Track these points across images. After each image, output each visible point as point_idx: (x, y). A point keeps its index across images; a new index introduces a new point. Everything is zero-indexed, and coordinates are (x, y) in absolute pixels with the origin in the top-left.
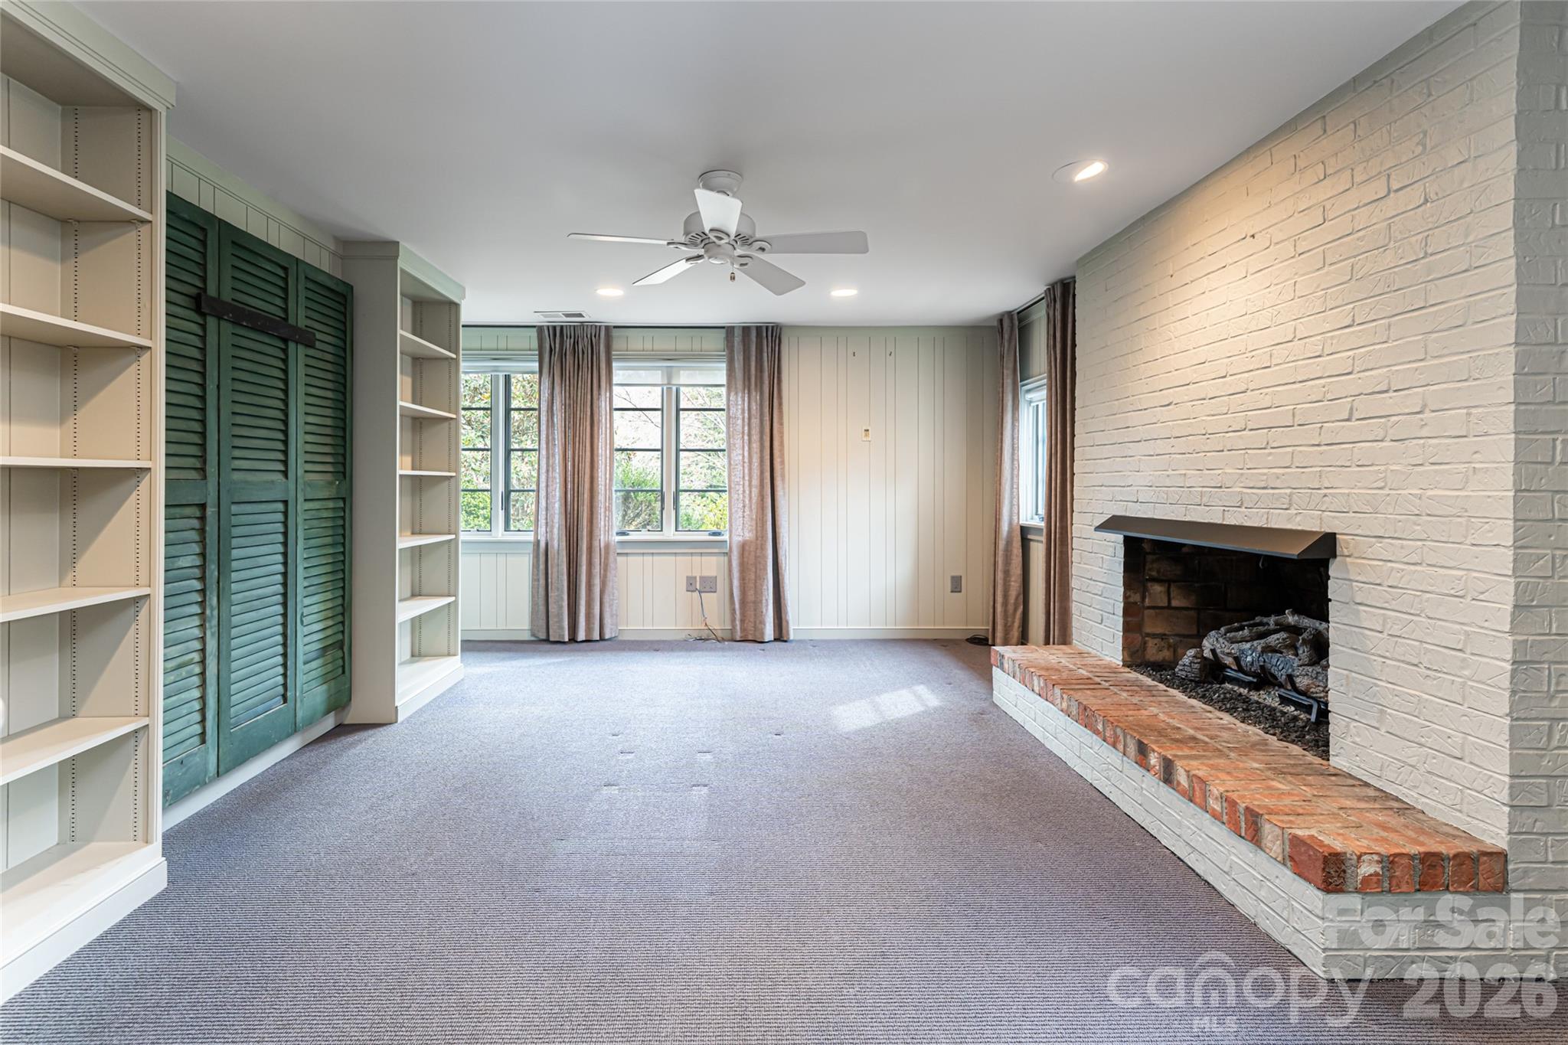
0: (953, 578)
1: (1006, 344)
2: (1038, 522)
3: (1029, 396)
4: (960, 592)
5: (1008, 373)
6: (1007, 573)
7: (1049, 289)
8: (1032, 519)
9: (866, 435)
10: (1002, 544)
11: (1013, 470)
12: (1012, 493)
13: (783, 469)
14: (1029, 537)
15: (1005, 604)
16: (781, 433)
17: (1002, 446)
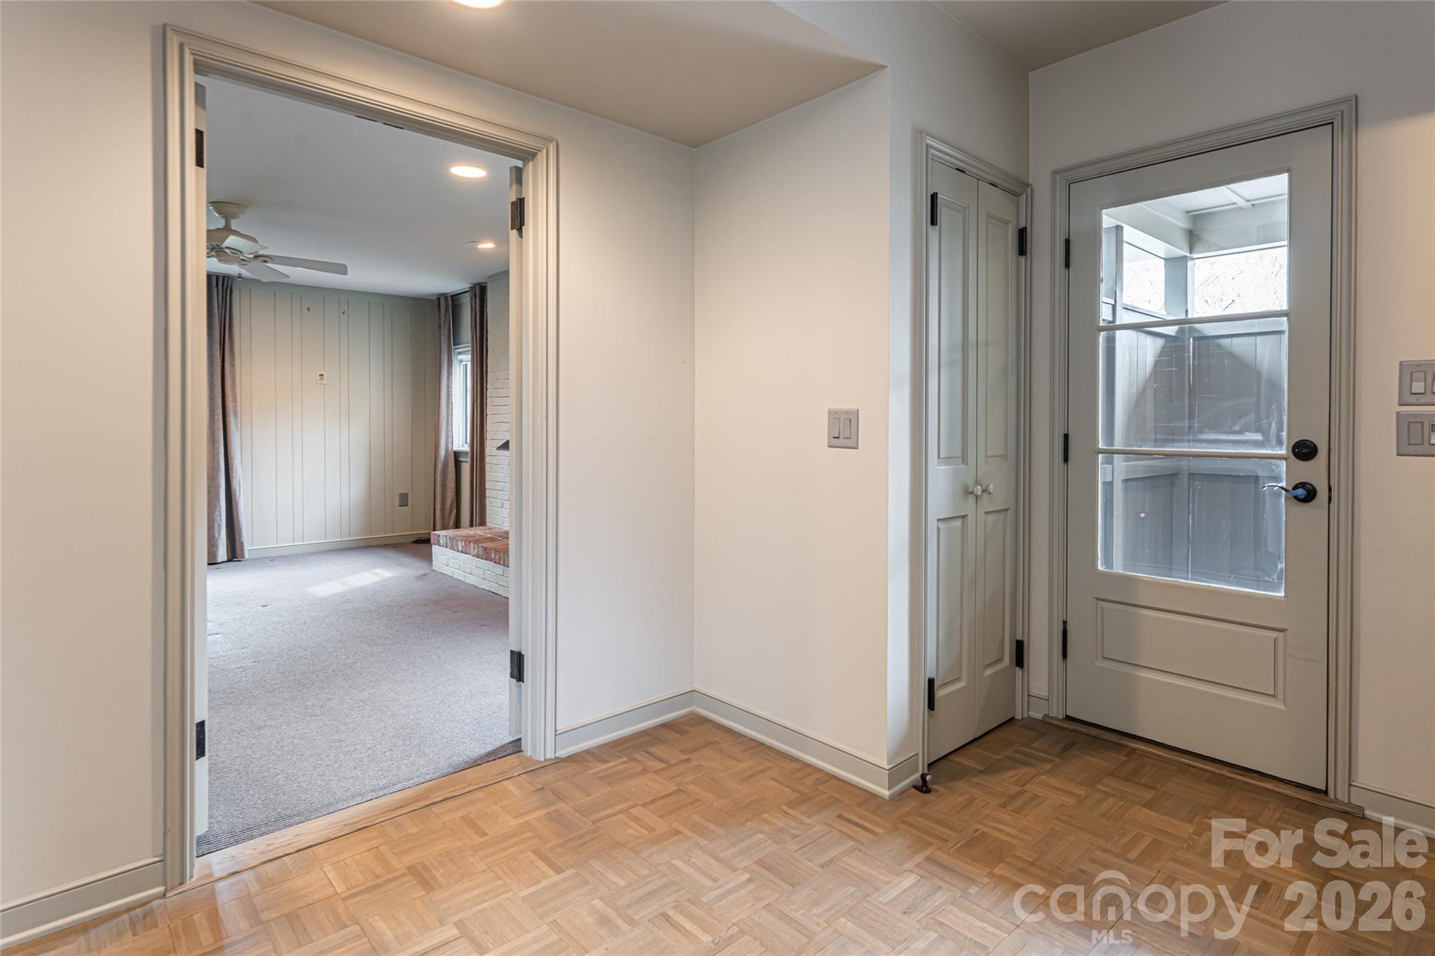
0: (401, 495)
1: (443, 318)
2: (467, 448)
3: (460, 357)
4: (407, 505)
5: (444, 339)
6: (444, 487)
7: (471, 287)
8: (463, 446)
9: (321, 379)
10: (440, 466)
11: (448, 411)
12: (447, 427)
13: (235, 407)
14: (461, 459)
15: (443, 509)
16: (233, 374)
17: (440, 394)
